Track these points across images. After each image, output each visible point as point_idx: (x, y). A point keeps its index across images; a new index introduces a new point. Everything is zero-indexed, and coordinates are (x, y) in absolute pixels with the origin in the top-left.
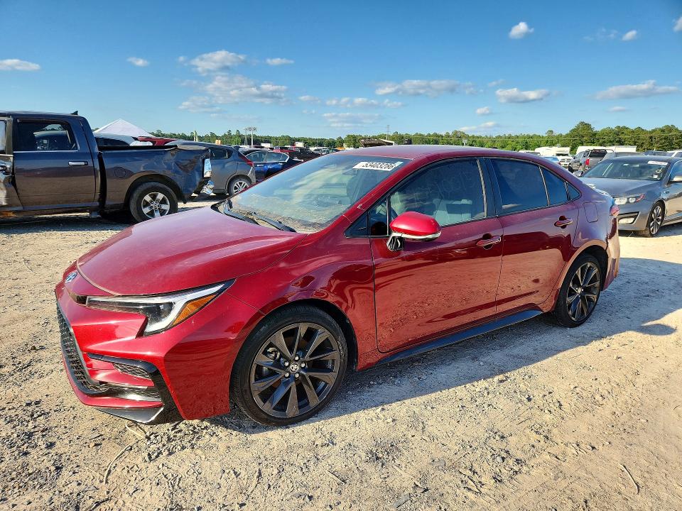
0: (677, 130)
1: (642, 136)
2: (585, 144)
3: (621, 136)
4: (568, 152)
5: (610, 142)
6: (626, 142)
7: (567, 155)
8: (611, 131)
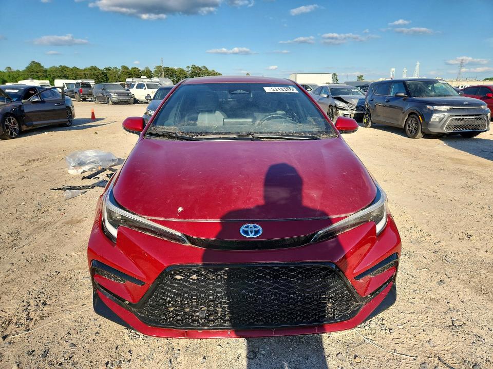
0: (99, 69)
1: (79, 73)
2: (41, 78)
3: (65, 73)
4: (49, 84)
5: (59, 77)
6: (70, 77)
7: (48, 86)
8: (57, 69)
